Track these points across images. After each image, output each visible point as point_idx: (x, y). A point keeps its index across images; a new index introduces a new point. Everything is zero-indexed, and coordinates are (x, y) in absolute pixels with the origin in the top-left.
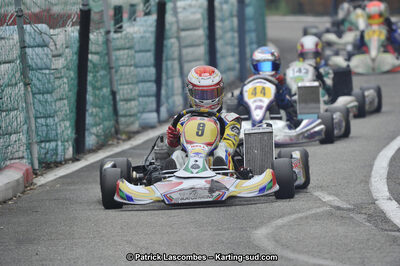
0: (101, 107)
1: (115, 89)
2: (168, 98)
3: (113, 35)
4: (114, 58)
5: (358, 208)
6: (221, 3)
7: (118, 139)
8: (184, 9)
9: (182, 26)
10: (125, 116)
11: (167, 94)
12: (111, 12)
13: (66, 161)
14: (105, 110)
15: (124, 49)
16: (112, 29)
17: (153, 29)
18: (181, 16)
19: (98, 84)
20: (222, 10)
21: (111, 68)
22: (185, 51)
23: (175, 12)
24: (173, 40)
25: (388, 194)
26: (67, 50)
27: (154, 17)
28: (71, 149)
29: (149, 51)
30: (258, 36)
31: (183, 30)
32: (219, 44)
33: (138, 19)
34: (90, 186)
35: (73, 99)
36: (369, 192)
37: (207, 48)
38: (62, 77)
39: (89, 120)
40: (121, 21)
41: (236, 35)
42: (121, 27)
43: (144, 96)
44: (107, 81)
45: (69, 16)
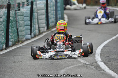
0: (14, 33)
1: (18, 28)
2: (34, 31)
3: (17, 12)
4: (18, 18)
5: (91, 64)
6: (50, 2)
7: (19, 43)
8: (39, 4)
9: (38, 9)
10: (21, 36)
11: (34, 29)
12: (17, 5)
13: (3, 50)
14: (15, 34)
15: (21, 16)
16: (17, 10)
17: (30, 10)
18: (38, 6)
19: (13, 26)
20: (50, 4)
21: (17, 22)
22: (39, 16)
23: (36, 5)
24: (36, 13)
25: (100, 60)
26: (3, 16)
27: (30, 6)
28: (4, 46)
29: (28, 16)
30: (61, 12)
31: (39, 10)
32: (49, 14)
33: (25, 7)
34: (10, 57)
35: (5, 31)
36: (95, 59)
37: (46, 15)
38: (2, 24)
39: (10, 37)
40: (20, 7)
41: (55, 12)
42: (20, 9)
43: (27, 30)
44: (15, 25)
45: (4, 6)
